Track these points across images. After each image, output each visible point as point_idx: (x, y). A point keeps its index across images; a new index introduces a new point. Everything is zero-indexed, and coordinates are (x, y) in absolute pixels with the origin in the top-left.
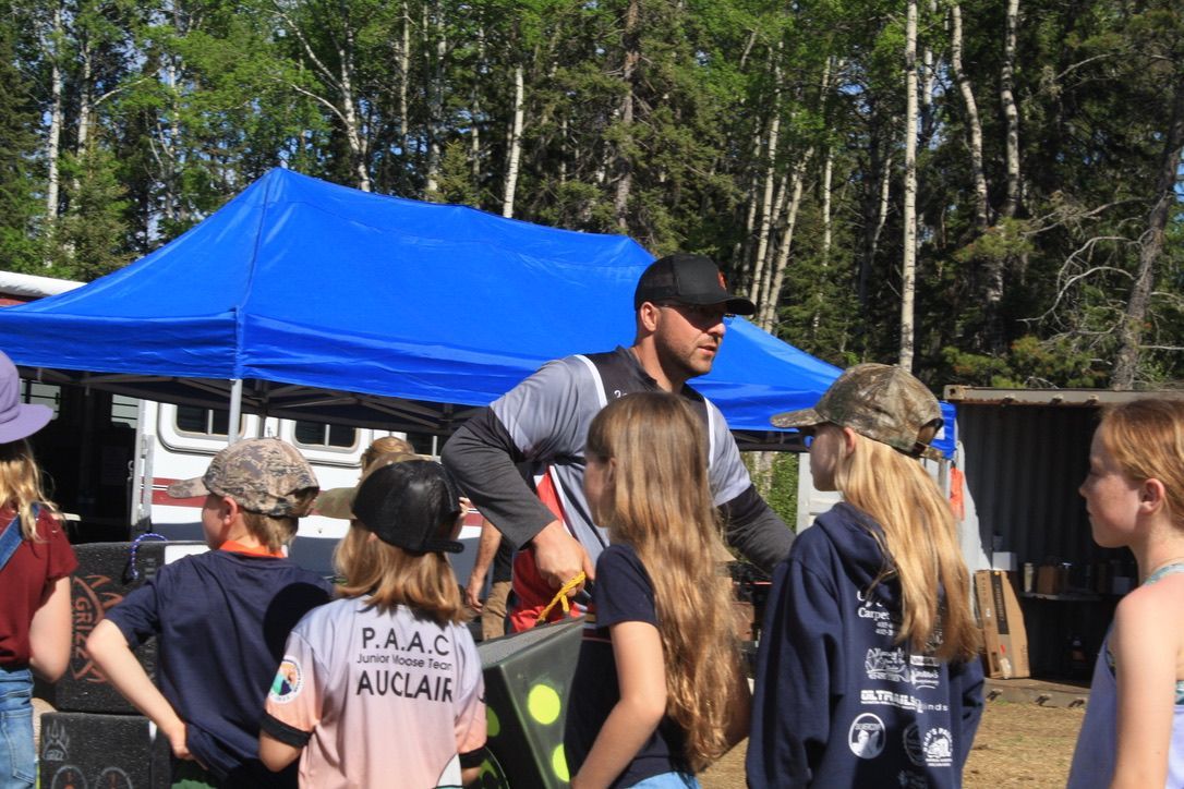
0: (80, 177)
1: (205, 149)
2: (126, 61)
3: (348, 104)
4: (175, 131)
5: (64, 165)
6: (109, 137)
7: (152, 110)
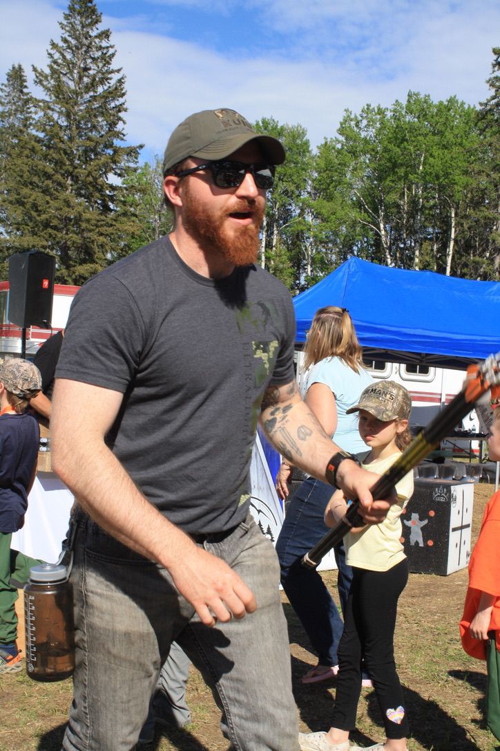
0: (273, 259)
1: (324, 247)
2: (292, 212)
3: (382, 226)
4: (311, 240)
5: (267, 254)
6: (285, 243)
7: (302, 231)
